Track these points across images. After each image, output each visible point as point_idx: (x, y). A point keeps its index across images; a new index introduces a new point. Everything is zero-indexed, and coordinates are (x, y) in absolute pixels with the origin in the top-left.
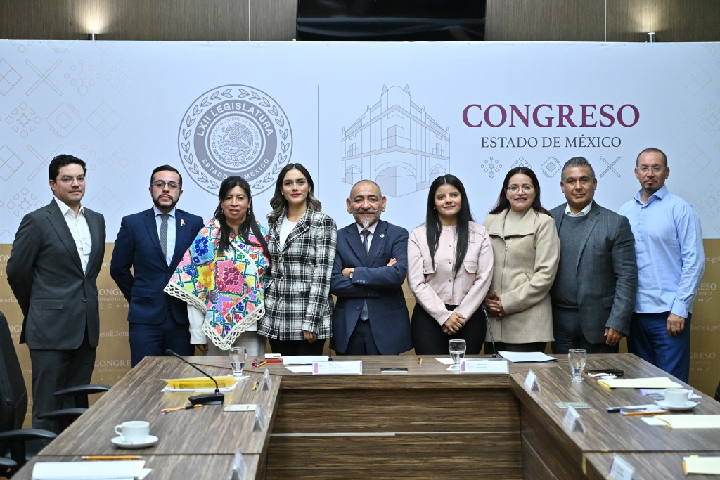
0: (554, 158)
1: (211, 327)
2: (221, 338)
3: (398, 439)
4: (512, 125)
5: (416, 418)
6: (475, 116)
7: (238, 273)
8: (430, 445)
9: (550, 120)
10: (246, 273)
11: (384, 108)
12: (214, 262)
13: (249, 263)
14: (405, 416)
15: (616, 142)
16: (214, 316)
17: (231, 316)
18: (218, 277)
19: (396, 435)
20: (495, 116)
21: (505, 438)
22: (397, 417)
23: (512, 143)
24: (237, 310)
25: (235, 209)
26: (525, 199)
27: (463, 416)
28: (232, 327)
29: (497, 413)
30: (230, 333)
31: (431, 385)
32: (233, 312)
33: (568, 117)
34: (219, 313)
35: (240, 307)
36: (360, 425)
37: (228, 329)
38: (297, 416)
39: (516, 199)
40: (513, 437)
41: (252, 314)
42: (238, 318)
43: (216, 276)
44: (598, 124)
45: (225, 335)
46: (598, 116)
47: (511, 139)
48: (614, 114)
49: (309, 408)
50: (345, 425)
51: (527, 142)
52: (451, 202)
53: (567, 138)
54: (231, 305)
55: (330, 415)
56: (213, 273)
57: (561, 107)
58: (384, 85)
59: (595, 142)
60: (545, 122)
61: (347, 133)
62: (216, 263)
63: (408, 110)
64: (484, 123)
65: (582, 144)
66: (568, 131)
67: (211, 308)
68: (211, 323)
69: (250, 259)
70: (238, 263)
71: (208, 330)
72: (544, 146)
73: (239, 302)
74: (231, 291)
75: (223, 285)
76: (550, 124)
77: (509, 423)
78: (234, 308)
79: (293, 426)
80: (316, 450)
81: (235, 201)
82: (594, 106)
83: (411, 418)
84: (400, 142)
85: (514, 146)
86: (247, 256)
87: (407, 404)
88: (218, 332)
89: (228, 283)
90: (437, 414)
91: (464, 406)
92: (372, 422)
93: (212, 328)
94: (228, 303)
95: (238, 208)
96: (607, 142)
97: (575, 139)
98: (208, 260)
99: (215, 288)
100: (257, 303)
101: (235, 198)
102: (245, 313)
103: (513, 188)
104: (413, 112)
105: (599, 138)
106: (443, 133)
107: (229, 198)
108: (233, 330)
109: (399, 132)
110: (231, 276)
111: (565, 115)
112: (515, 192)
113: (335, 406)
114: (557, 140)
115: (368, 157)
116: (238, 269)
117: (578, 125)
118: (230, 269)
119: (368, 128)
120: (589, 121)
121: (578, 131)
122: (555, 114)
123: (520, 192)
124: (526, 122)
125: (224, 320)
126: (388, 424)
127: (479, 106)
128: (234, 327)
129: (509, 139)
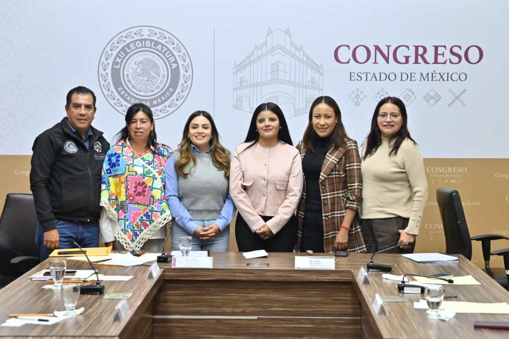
0: (410, 90)
1: (122, 233)
2: (130, 243)
3: (259, 322)
4: (375, 62)
5: (274, 305)
6: (345, 54)
7: (146, 187)
8: (286, 327)
9: (407, 58)
10: (154, 186)
11: (269, 47)
12: (125, 175)
13: (156, 179)
14: (266, 303)
15: (463, 77)
16: (125, 224)
17: (139, 223)
18: (129, 189)
19: (258, 319)
20: (361, 54)
21: (347, 323)
22: (259, 303)
23: (375, 77)
24: (145, 218)
25: (139, 131)
26: (393, 126)
27: (313, 304)
28: (140, 233)
29: (342, 302)
30: (138, 238)
31: (286, 278)
32: (141, 220)
33: (422, 56)
34: (129, 221)
35: (147, 216)
36: (228, 310)
37: (136, 235)
38: (177, 302)
39: (384, 126)
40: (354, 323)
41: (157, 222)
42: (146, 226)
43: (127, 189)
44: (448, 61)
45: (134, 241)
46: (448, 55)
47: (374, 74)
48: (462, 53)
49: (186, 295)
50: (216, 310)
51: (388, 77)
52: (269, 126)
53: (422, 74)
54: (140, 214)
55: (204, 302)
56: (123, 186)
57: (417, 48)
58: (269, 28)
59: (445, 77)
60: (403, 60)
61: (239, 68)
62: (127, 177)
63: (289, 49)
64: (352, 60)
65: (434, 79)
66: (422, 68)
67: (123, 217)
68: (122, 230)
69: (157, 175)
70: (146, 178)
71: (120, 236)
72: (401, 80)
73: (146, 211)
74: (139, 202)
75: (133, 197)
76: (407, 62)
77: (351, 310)
78: (142, 217)
79: (173, 309)
80: (192, 330)
81: (139, 125)
82: (445, 47)
83: (271, 305)
84: (281, 75)
85: (376, 80)
86: (154, 172)
87: (267, 293)
88: (129, 238)
89: (137, 195)
90: (291, 302)
91: (314, 296)
92: (238, 307)
93: (123, 235)
94: (137, 213)
95: (141, 130)
96: (455, 77)
97: (428, 74)
98: (119, 173)
99: (126, 199)
100: (163, 212)
101: (139, 122)
102: (151, 221)
103: (383, 116)
104: (293, 51)
105: (448, 74)
106: (317, 69)
107: (134, 122)
108: (141, 236)
109: (281, 66)
110: (140, 189)
111: (420, 55)
112: (383, 119)
113: (208, 294)
114: (413, 75)
115: (255, 88)
116: (146, 183)
117: (431, 63)
118: (139, 183)
119: (255, 64)
120: (440, 59)
121: (431, 68)
122: (412, 53)
123: (388, 120)
124: (387, 60)
125: (134, 227)
126: (251, 309)
127: (348, 46)
128: (142, 233)
129: (372, 74)
